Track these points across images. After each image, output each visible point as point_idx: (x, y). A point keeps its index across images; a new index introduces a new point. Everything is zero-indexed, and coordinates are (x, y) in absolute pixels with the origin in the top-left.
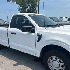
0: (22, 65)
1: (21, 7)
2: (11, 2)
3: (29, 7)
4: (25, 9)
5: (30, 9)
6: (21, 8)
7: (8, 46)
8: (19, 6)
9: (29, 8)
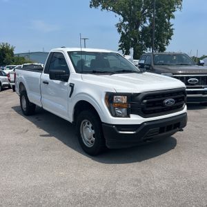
0: (53, 138)
1: (125, 20)
2: (100, 7)
3: (148, 21)
4: (137, 28)
5: (151, 25)
6: (127, 23)
7: (41, 106)
8: (122, 18)
9: (149, 24)
